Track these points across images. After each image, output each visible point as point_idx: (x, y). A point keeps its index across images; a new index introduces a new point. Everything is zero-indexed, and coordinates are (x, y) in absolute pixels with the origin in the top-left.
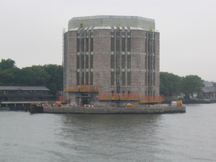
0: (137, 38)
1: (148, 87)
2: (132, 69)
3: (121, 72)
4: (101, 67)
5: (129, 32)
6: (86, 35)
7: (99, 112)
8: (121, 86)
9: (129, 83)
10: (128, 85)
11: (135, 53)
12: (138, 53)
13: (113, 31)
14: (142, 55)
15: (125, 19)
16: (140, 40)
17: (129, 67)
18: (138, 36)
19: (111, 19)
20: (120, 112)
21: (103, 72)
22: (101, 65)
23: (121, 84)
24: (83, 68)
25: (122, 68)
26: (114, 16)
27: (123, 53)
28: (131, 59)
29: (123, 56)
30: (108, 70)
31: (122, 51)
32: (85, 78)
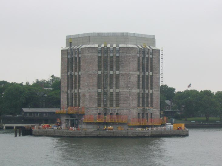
0: (127, 56)
1: (141, 108)
2: (121, 90)
3: (109, 92)
4: (87, 88)
5: (118, 49)
6: (75, 54)
7: (77, 136)
8: (108, 107)
9: (118, 105)
10: (116, 106)
11: (125, 72)
12: (127, 72)
13: (100, 49)
14: (132, 74)
15: (115, 36)
16: (130, 58)
17: (117, 87)
18: (127, 54)
19: (99, 37)
20: (98, 135)
21: (90, 92)
22: (87, 85)
23: (109, 105)
24: (72, 89)
25: (110, 89)
26: (103, 33)
27: (111, 72)
28: (120, 78)
29: (111, 76)
30: (95, 90)
31: (110, 70)
32: (74, 99)
